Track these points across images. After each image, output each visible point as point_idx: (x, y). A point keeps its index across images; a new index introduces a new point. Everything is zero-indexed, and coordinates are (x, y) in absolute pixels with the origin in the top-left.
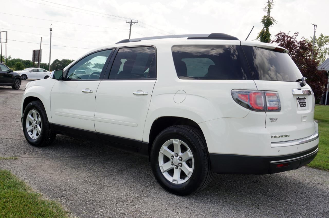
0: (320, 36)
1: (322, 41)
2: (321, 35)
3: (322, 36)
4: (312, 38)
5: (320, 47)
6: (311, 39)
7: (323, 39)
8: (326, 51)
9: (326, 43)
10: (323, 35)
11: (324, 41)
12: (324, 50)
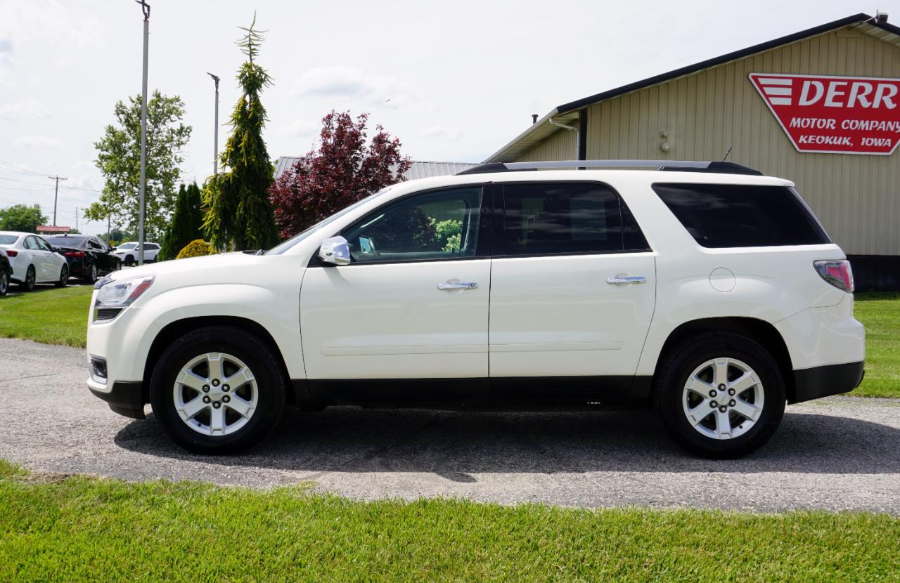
0: (155, 98)
1: (159, 110)
2: (156, 94)
3: (158, 96)
4: (133, 102)
5: (156, 127)
6: (132, 105)
7: (161, 104)
8: (172, 137)
9: (169, 117)
10: (162, 96)
11: (163, 111)
12: (165, 134)
